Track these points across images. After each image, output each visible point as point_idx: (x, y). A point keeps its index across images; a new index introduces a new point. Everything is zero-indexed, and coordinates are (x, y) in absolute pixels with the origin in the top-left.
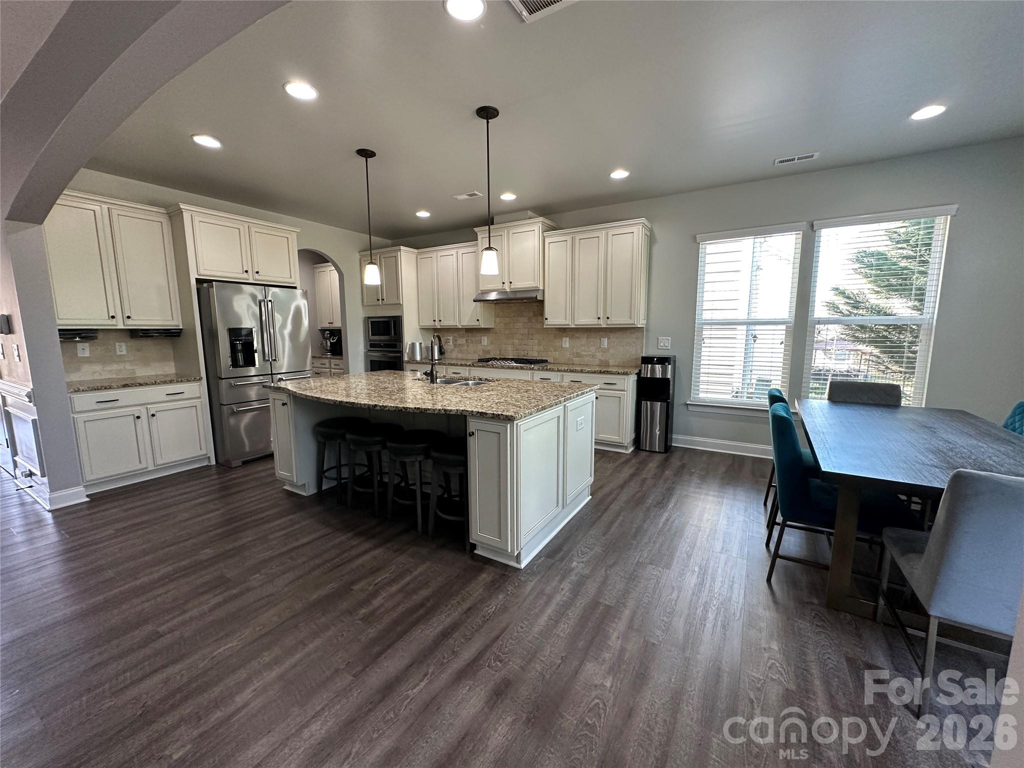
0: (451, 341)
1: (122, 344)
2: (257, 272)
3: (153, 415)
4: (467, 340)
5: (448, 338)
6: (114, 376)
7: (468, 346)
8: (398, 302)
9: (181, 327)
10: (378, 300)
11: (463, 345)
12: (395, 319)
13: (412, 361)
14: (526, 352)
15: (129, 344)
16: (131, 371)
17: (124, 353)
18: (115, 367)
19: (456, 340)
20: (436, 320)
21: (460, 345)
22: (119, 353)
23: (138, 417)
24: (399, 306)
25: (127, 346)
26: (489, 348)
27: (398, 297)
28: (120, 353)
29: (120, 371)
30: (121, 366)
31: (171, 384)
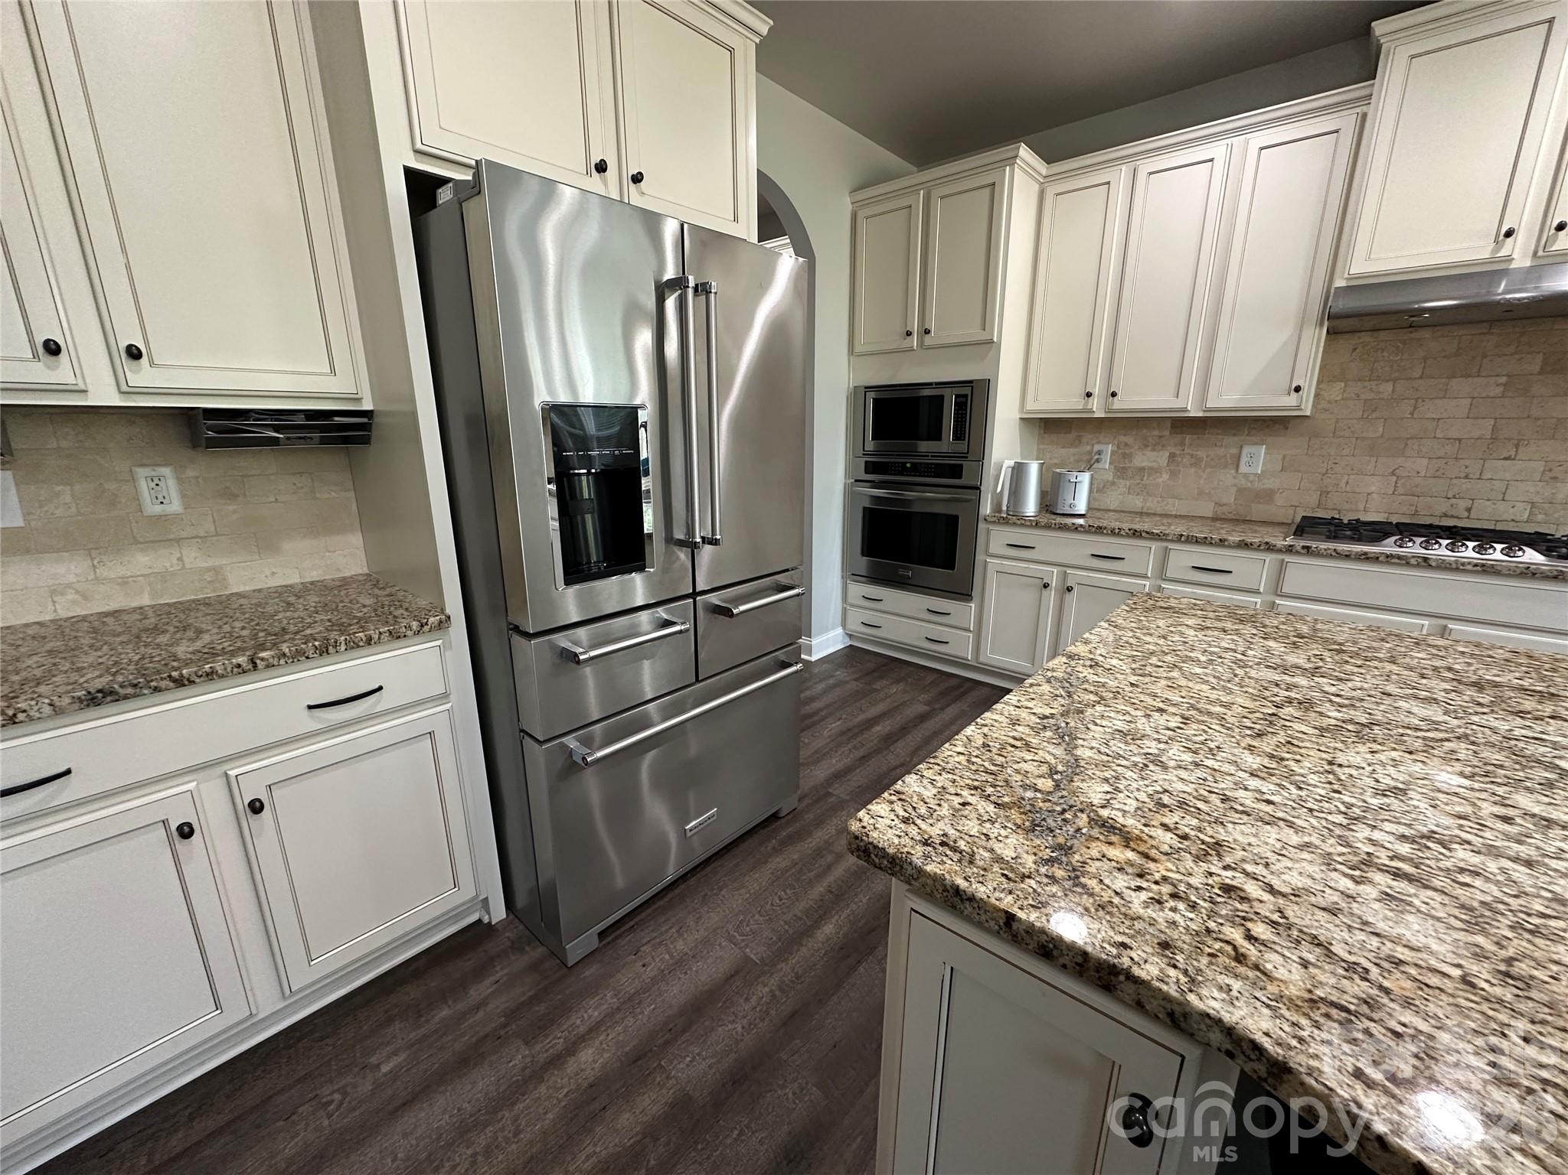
0: (1107, 458)
1: (166, 471)
2: (637, 179)
3: (256, 807)
4: (1172, 456)
5: (1097, 447)
6: (146, 600)
7: (1174, 474)
8: (984, 336)
9: (367, 405)
10: (909, 334)
11: (1153, 471)
12: (967, 391)
13: (1011, 517)
14: (1462, 504)
15: (190, 473)
16: (208, 577)
17: (175, 506)
18: (142, 562)
19: (1126, 456)
20: (1096, 391)
21: (1142, 469)
22: (153, 509)
23: (186, 832)
24: (988, 346)
25: (180, 481)
26: (1269, 484)
27: (985, 322)
28: (158, 509)
29: (164, 576)
30: (164, 560)
31: (326, 659)
